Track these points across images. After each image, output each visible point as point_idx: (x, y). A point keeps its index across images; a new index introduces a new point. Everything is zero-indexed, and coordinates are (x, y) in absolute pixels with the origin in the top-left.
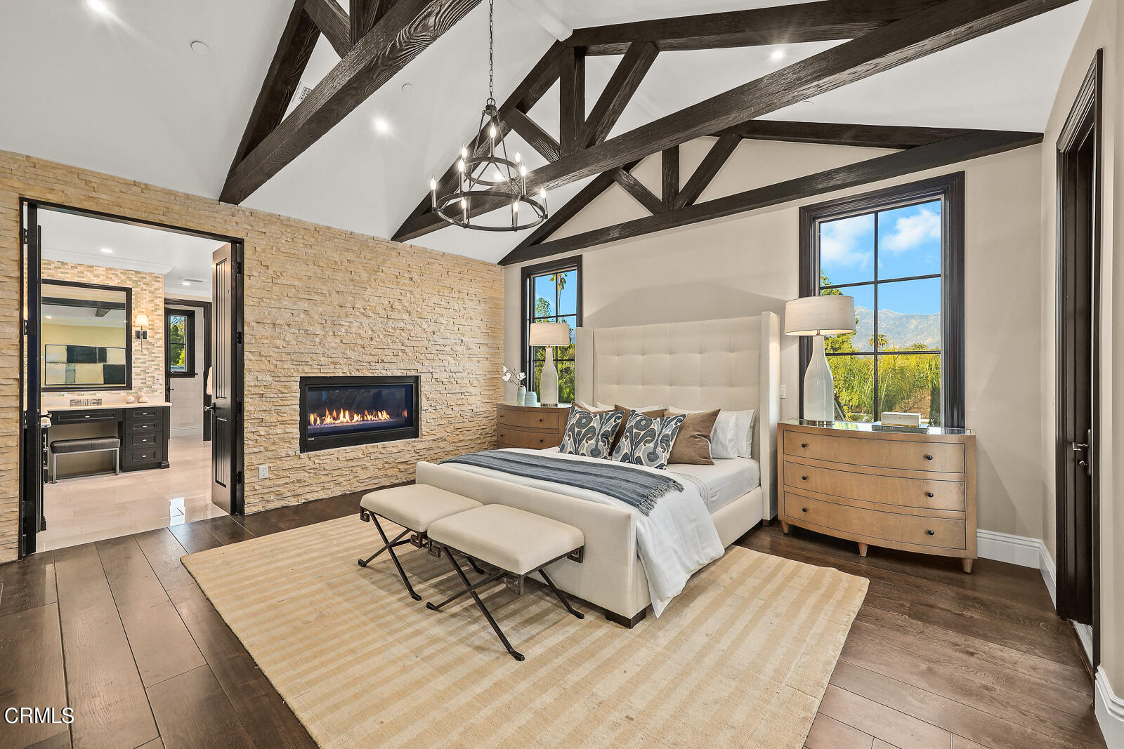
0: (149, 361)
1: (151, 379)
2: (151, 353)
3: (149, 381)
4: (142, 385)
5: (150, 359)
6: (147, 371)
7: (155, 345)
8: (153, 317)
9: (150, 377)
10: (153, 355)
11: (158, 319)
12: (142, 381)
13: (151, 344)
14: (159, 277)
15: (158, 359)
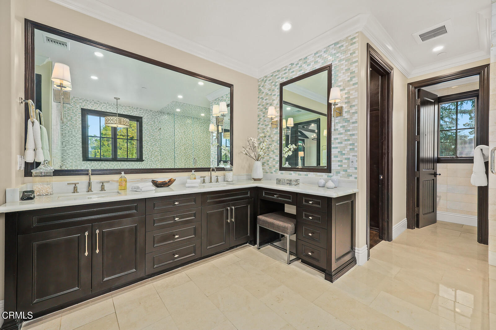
0: (346, 140)
1: (346, 161)
2: (347, 131)
3: (345, 163)
4: (339, 168)
5: (346, 138)
6: (343, 152)
7: (351, 121)
8: (348, 88)
9: (346, 159)
10: (349, 133)
11: (353, 89)
12: (339, 163)
13: (347, 121)
14: (354, 38)
15: (353, 137)
